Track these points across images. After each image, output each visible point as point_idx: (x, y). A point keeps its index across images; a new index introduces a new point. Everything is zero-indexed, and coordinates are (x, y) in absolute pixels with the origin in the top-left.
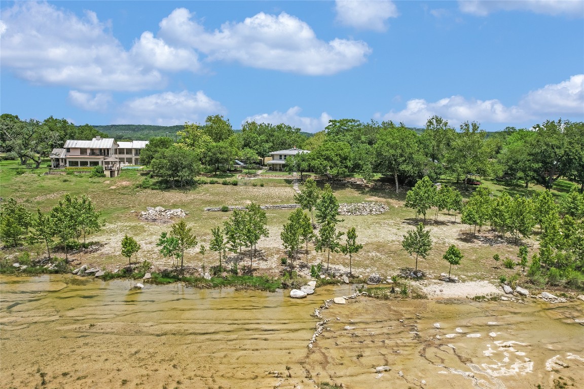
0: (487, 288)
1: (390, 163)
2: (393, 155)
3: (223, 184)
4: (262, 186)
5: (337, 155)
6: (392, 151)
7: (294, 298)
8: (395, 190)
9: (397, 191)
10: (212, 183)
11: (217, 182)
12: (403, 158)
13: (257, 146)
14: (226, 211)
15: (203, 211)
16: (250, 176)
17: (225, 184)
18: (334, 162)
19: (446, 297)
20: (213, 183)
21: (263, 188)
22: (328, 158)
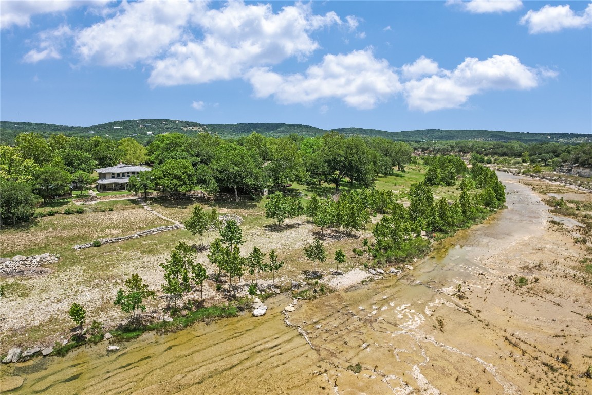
0: (362, 275)
1: (235, 177)
2: (238, 171)
3: (65, 214)
4: (111, 210)
5: (183, 173)
6: (237, 168)
7: (258, 316)
8: (235, 199)
9: (237, 200)
10: (51, 214)
11: (57, 213)
12: (246, 173)
13: (83, 165)
14: (100, 246)
15: (74, 250)
16: (86, 199)
17: (69, 214)
18: (182, 180)
19: (346, 286)
20: (53, 215)
21: (114, 212)
22: (176, 177)
